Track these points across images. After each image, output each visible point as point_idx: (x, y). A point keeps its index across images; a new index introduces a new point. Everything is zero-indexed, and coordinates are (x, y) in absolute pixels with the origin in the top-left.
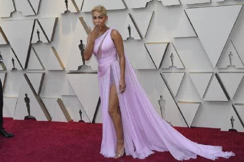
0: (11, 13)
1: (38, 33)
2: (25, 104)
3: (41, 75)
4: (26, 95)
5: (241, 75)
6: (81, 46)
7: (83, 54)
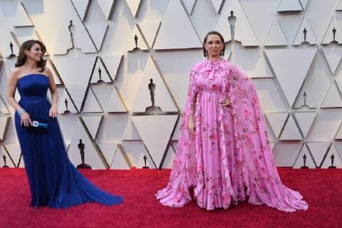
0: (68, 50)
1: (100, 71)
2: (79, 151)
3: (100, 117)
4: (81, 141)
5: (315, 114)
6: (151, 86)
7: (152, 94)
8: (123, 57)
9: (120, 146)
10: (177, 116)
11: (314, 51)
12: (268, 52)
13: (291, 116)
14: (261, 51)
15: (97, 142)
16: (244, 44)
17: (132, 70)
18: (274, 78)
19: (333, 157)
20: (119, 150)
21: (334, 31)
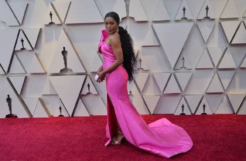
1: (22, 41)
2: (7, 103)
3: (24, 77)
4: (8, 96)
5: (191, 74)
6: (64, 53)
7: (65, 59)
8: (41, 30)
9: (40, 99)
10: (85, 76)
11: (192, 24)
12: (155, 25)
13: (172, 75)
14: (149, 25)
15: (22, 97)
16: (137, 19)
17: (48, 41)
18: (160, 46)
19: (204, 106)
20: (39, 103)
21: (207, 9)
